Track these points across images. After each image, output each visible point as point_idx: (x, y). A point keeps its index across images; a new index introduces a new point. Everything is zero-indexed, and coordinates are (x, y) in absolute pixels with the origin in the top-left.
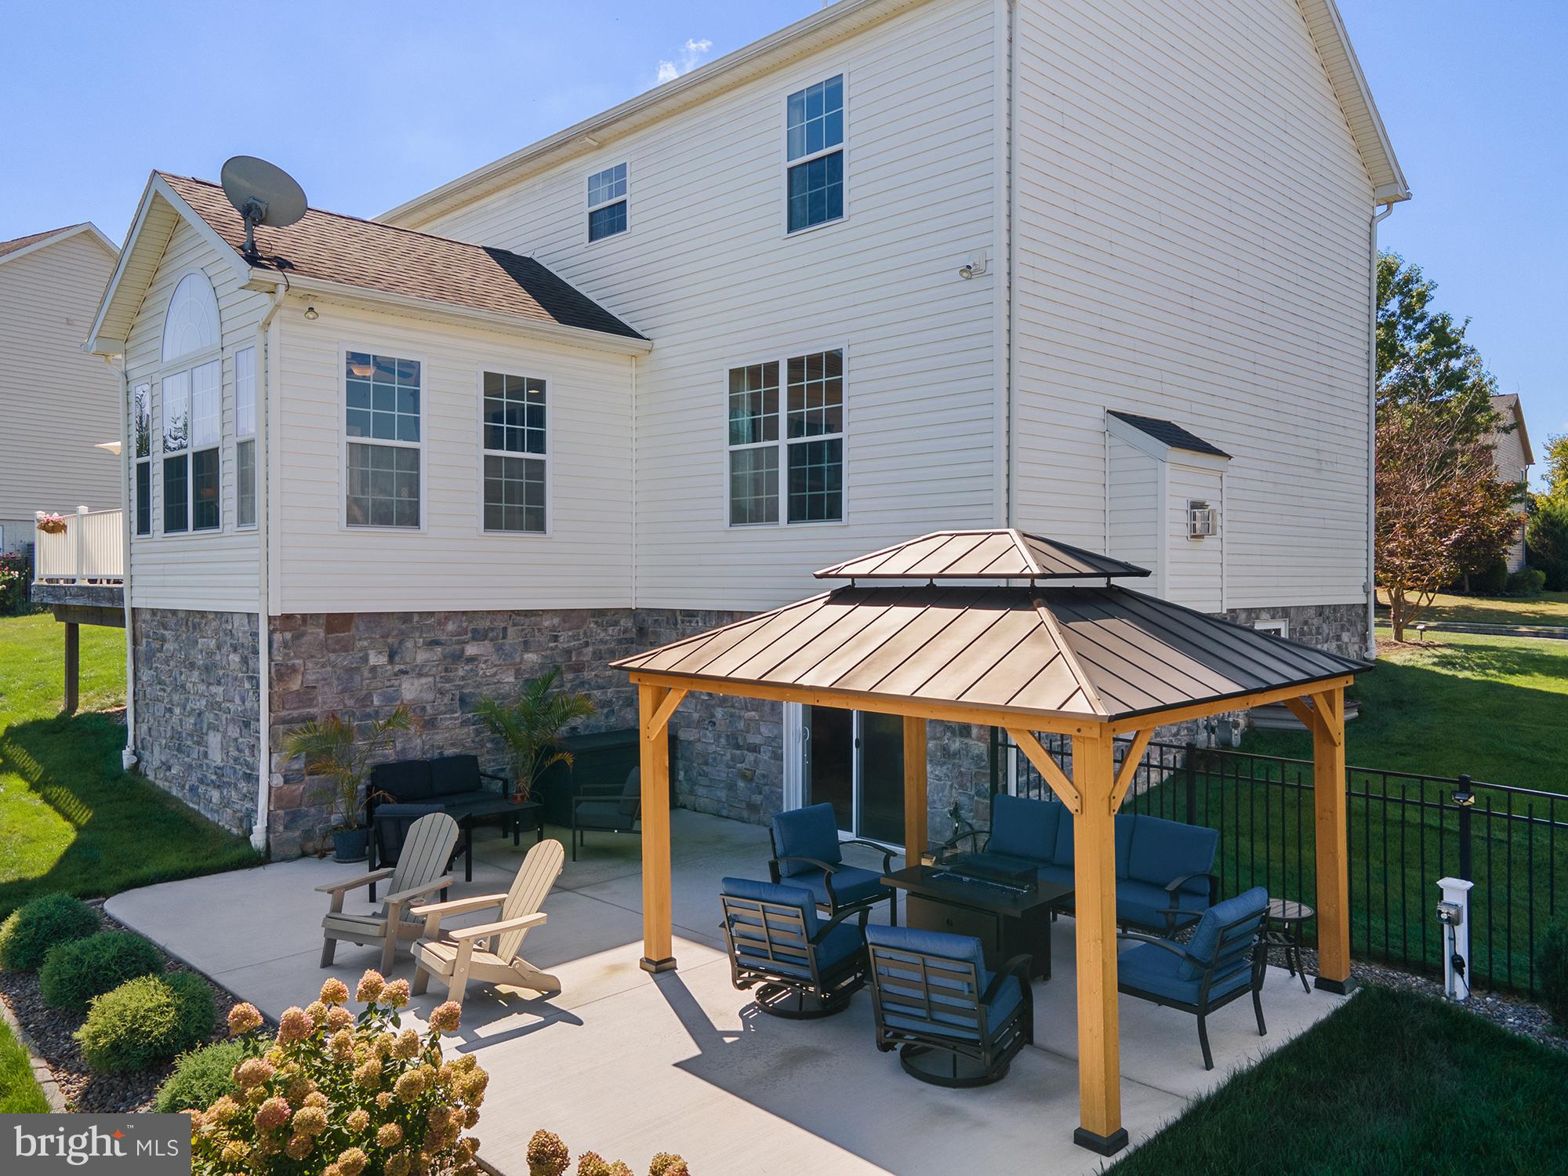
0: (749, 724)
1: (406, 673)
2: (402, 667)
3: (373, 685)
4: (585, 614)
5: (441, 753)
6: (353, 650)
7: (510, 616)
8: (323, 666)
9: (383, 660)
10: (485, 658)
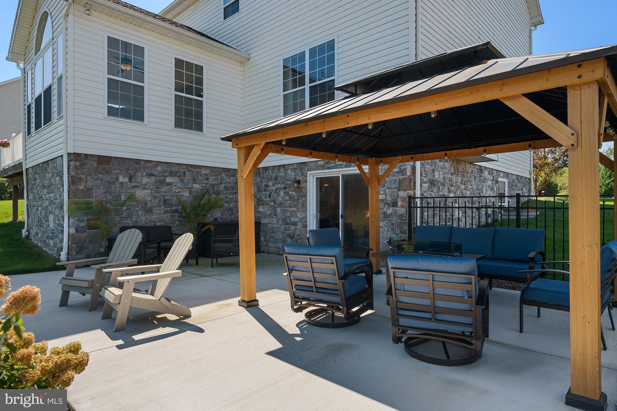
0: (292, 213)
1: (137, 187)
2: (136, 184)
3: (121, 191)
4: (221, 170)
5: (155, 224)
6: (111, 174)
7: (187, 167)
8: (96, 180)
9: (126, 180)
10: (175, 184)
